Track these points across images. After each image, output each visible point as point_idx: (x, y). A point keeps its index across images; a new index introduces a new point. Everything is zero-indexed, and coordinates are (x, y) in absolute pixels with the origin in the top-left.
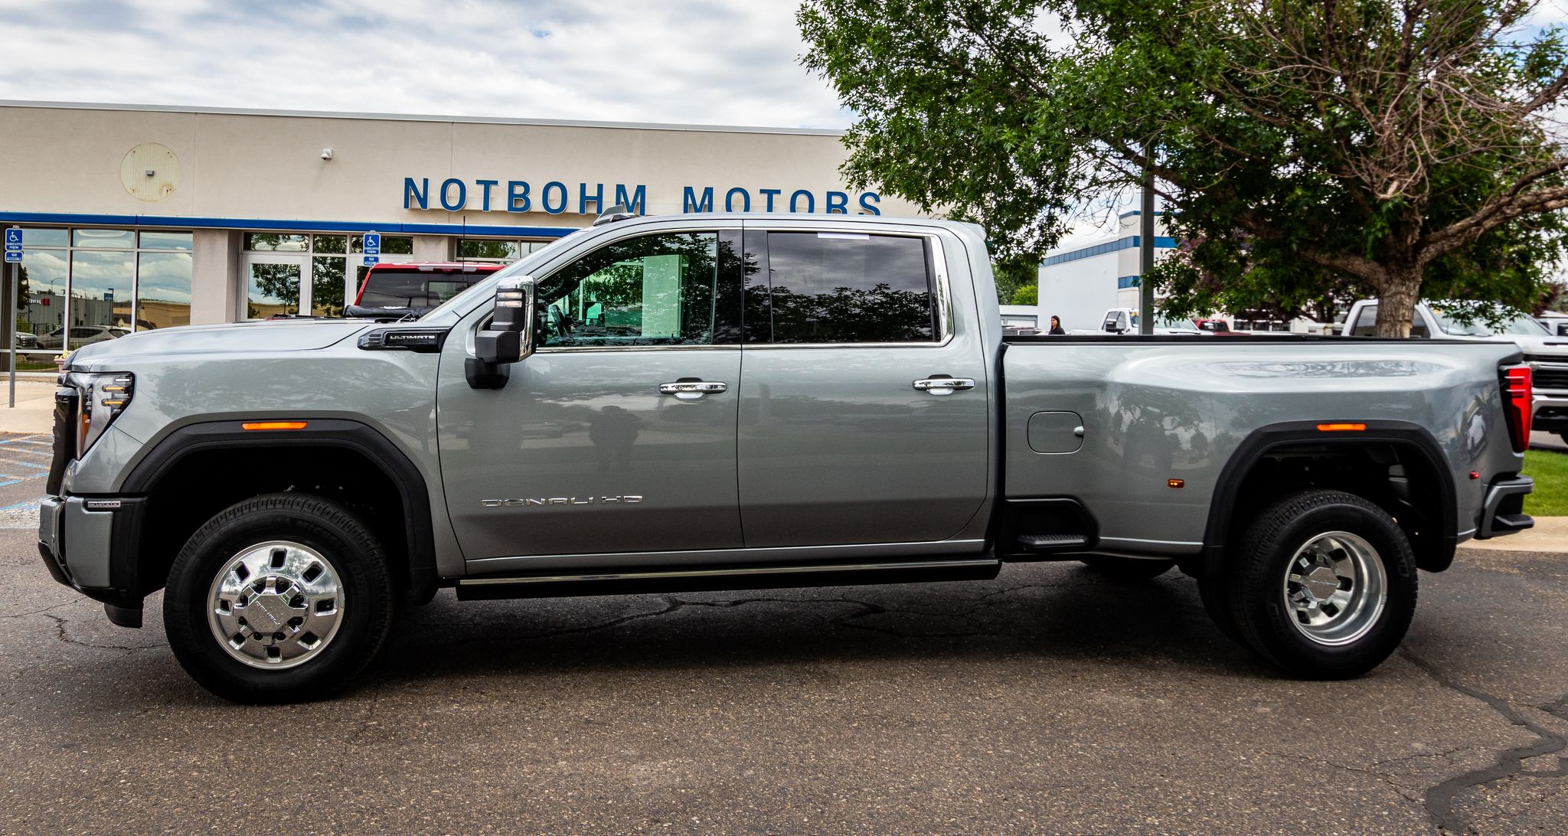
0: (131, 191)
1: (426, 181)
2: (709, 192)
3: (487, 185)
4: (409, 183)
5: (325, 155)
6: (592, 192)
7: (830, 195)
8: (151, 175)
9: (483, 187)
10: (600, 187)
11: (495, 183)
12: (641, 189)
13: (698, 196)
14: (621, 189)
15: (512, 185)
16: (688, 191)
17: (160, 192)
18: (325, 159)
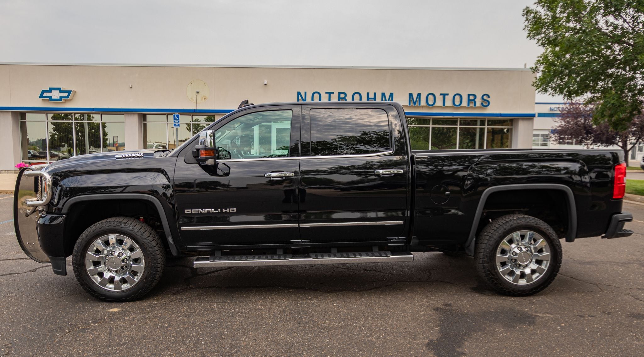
0: (191, 99)
1: (305, 93)
2: (419, 95)
3: (330, 94)
4: (299, 93)
5: (265, 83)
6: (372, 96)
7: (469, 95)
8: (198, 93)
9: (328, 95)
10: (375, 94)
11: (333, 93)
12: (392, 95)
13: (415, 97)
14: (383, 95)
15: (340, 93)
16: (411, 95)
17: (202, 99)
18: (265, 84)
